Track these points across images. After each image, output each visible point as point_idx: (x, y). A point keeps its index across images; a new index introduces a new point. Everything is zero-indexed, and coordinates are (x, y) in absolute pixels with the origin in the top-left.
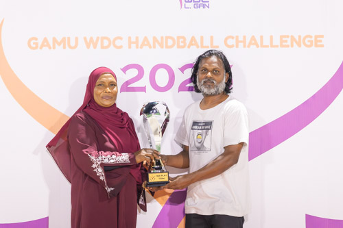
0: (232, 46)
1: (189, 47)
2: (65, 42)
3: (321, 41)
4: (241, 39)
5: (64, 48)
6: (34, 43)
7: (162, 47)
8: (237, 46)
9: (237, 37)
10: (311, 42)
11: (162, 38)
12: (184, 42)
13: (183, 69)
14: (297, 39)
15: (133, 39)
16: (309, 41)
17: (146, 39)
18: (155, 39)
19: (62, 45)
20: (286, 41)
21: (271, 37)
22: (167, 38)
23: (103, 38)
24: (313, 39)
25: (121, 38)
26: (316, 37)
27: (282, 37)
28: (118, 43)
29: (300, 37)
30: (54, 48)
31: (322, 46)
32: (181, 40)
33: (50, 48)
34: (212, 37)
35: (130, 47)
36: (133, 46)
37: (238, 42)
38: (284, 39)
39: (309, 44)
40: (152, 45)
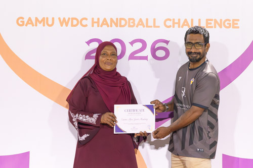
0: (170, 26)
1: (137, 27)
2: (44, 21)
3: (237, 24)
4: (176, 21)
5: (44, 25)
6: (21, 21)
7: (117, 26)
8: (174, 27)
9: (174, 20)
10: (230, 24)
11: (117, 19)
12: (134, 22)
13: (132, 43)
14: (219, 22)
15: (96, 20)
16: (228, 24)
17: (105, 20)
18: (112, 20)
19: (42, 23)
20: (211, 23)
21: (200, 20)
22: (121, 19)
23: (73, 19)
24: (231, 22)
25: (86, 19)
26: (234, 20)
27: (207, 20)
28: (84, 22)
29: (221, 20)
30: (36, 25)
31: (238, 27)
32: (131, 21)
33: (33, 25)
34: (154, 20)
35: (93, 26)
36: (96, 25)
37: (174, 23)
38: (209, 22)
39: (228, 25)
40: (109, 25)
